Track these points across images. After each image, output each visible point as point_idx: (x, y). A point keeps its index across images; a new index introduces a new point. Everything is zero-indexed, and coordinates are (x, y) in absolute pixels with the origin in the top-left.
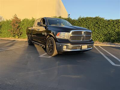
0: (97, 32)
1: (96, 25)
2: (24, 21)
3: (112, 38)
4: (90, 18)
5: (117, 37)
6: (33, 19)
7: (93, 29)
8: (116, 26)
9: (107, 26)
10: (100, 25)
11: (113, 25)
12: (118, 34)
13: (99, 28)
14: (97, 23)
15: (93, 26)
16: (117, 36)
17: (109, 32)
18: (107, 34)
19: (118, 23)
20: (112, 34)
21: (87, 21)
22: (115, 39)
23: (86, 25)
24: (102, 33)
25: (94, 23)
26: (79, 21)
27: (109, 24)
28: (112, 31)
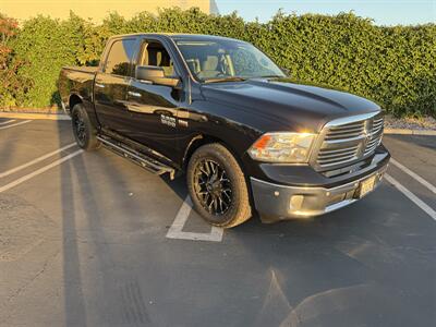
0: (344, 76)
1: (344, 50)
2: (32, 26)
3: (397, 100)
4: (319, 19)
5: (415, 97)
6: (75, 19)
7: (332, 67)
8: (417, 54)
9: (384, 52)
10: (359, 49)
11: (406, 52)
12: (420, 84)
13: (353, 60)
14: (347, 41)
15: (331, 53)
16: (416, 91)
17: (388, 75)
18: (380, 85)
19: (423, 41)
20: (399, 86)
21: (306, 34)
22: (408, 103)
23: (304, 50)
24: (363, 80)
25: (336, 38)
26: (277, 32)
27: (391, 47)
28: (401, 75)
